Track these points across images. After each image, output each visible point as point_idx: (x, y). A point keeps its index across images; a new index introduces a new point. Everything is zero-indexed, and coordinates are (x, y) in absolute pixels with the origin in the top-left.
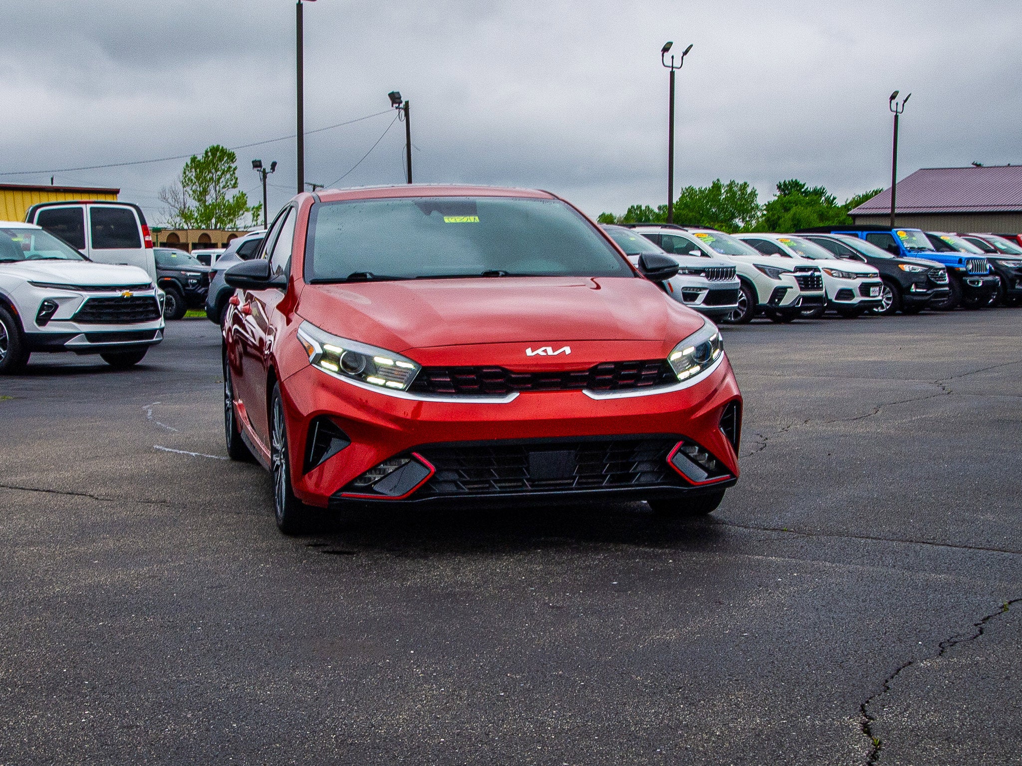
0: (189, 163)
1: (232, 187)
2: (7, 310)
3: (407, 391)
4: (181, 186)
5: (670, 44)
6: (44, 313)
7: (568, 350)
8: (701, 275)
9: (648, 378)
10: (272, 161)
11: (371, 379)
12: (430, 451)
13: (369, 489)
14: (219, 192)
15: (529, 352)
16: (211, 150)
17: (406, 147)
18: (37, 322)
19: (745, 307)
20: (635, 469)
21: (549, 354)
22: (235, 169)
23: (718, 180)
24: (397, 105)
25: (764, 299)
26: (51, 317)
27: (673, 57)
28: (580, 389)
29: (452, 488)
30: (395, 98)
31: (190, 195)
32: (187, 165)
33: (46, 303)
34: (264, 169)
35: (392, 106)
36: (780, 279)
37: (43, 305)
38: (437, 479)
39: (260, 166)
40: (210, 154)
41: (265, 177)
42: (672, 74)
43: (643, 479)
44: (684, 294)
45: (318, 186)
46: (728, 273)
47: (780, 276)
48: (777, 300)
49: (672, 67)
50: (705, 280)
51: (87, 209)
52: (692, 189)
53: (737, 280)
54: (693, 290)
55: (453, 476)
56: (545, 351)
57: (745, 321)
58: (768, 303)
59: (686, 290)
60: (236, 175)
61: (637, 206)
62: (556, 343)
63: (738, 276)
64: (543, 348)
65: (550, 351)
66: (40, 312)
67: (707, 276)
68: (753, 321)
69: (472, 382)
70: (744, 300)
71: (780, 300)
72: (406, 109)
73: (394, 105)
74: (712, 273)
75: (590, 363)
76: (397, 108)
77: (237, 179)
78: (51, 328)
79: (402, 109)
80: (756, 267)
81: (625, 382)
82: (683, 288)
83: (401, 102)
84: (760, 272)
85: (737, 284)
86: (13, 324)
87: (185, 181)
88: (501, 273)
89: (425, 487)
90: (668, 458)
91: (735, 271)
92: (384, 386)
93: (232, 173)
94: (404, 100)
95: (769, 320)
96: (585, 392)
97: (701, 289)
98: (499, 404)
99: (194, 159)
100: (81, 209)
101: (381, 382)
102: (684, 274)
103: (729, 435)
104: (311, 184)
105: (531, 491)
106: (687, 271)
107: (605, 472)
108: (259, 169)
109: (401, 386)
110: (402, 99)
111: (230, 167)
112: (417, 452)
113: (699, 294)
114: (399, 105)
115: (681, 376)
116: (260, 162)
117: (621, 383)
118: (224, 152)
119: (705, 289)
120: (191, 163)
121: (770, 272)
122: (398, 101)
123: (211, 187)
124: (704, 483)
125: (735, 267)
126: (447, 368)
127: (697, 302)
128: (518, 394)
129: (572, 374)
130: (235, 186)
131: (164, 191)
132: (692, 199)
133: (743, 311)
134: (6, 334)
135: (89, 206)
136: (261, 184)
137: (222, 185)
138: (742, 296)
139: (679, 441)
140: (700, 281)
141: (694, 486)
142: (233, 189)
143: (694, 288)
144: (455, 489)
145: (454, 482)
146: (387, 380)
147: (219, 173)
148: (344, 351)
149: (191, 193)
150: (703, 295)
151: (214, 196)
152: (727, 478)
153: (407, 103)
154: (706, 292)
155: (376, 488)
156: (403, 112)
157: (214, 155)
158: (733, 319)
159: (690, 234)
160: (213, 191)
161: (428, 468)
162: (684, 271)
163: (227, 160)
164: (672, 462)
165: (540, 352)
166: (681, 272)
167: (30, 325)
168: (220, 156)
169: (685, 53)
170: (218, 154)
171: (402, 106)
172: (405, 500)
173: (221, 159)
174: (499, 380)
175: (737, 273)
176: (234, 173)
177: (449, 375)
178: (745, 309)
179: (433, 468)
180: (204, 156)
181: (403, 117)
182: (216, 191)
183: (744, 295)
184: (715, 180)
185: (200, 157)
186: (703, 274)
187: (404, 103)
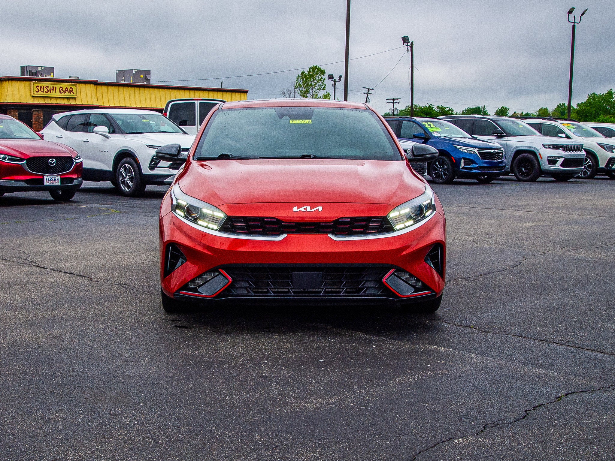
0: (300, 75)
1: (322, 90)
2: (134, 161)
3: (218, 231)
4: (293, 88)
5: (573, 9)
6: (153, 163)
7: (320, 209)
8: (560, 149)
9: (373, 228)
10: (341, 75)
11: (200, 222)
12: (229, 269)
13: (195, 290)
14: (315, 92)
15: (295, 209)
16: (312, 68)
17: (411, 69)
18: (149, 168)
19: (590, 168)
20: (362, 285)
21: (308, 211)
22: (324, 79)
23: (611, 89)
24: (406, 44)
25: (602, 164)
26: (157, 165)
27: (574, 17)
28: (327, 233)
29: (244, 292)
30: (405, 40)
31: (299, 93)
32: (299, 75)
33: (154, 158)
34: (335, 80)
35: (404, 44)
36: (613, 152)
37: (153, 158)
38: (235, 286)
39: (333, 78)
40: (311, 70)
41: (335, 84)
42: (574, 27)
43: (368, 292)
44: (548, 160)
45: (371, 89)
46: (578, 148)
47: (613, 150)
48: (610, 165)
49: (574, 23)
50: (562, 152)
51: (197, 103)
52: (595, 95)
53: (584, 153)
54: (555, 158)
55: (246, 285)
56: (305, 209)
57: (591, 177)
58: (605, 167)
59: (550, 158)
60: (325, 83)
61: (562, 104)
62: (313, 204)
63: (585, 150)
64: (305, 207)
65: (309, 209)
66: (151, 162)
67: (564, 150)
68: (596, 177)
69: (258, 227)
70: (590, 164)
71: (613, 165)
72: (412, 46)
73: (405, 44)
74: (566, 148)
75: (335, 217)
76: (406, 46)
77: (325, 85)
78: (157, 172)
79: (409, 46)
80: (598, 145)
81: (358, 230)
82: (548, 157)
83: (409, 42)
84: (601, 148)
85: (584, 155)
86: (137, 169)
87: (297, 85)
88: (312, 156)
89: (227, 290)
90: (384, 279)
91: (582, 147)
92: (207, 227)
93: (322, 81)
94: (410, 41)
95: (607, 177)
96: (330, 236)
97: (559, 157)
98: (273, 241)
99: (303, 73)
100: (195, 103)
101: (205, 224)
102: (549, 148)
103: (436, 265)
104: (367, 88)
105: (294, 296)
106: (551, 147)
107: (342, 287)
108: (332, 79)
109: (216, 227)
110: (409, 40)
111: (322, 78)
112: (222, 269)
113: (558, 160)
114: (408, 44)
115: (397, 227)
116: (332, 75)
117: (355, 230)
118: (319, 69)
119: (562, 157)
120: (301, 75)
121: (607, 148)
122: (407, 41)
123: (311, 89)
124: (409, 296)
125: (582, 145)
126: (244, 218)
127: (557, 165)
128: (287, 235)
129: (321, 224)
130: (324, 89)
131: (284, 90)
132: (595, 101)
133: (589, 171)
134: (133, 174)
135: (199, 101)
136: (333, 88)
137: (316, 88)
138: (589, 162)
139: (392, 268)
140: (560, 153)
141: (400, 298)
142: (323, 91)
143: (555, 157)
144: (246, 292)
145: (246, 288)
146: (209, 223)
147: (315, 81)
148: (188, 204)
149: (299, 92)
150: (561, 161)
151: (312, 94)
152: (428, 293)
153: (412, 43)
154: (563, 159)
155: (199, 290)
156: (409, 48)
157: (314, 71)
158: (583, 176)
159: (560, 124)
160: (311, 91)
161: (228, 280)
162: (549, 147)
163: (320, 74)
164: (386, 282)
165: (302, 209)
166: (548, 147)
167: (146, 170)
168: (317, 72)
169: (583, 14)
170: (316, 71)
171: (409, 44)
172: (214, 298)
173: (317, 74)
174: (275, 226)
175: (584, 148)
176: (324, 82)
177: (244, 222)
178: (591, 170)
179: (231, 280)
180: (308, 71)
181: (410, 51)
182: (313, 91)
183: (590, 161)
184: (609, 89)
185: (306, 72)
186: (561, 149)
187: (410, 43)
